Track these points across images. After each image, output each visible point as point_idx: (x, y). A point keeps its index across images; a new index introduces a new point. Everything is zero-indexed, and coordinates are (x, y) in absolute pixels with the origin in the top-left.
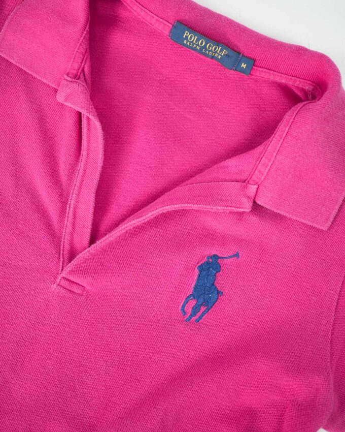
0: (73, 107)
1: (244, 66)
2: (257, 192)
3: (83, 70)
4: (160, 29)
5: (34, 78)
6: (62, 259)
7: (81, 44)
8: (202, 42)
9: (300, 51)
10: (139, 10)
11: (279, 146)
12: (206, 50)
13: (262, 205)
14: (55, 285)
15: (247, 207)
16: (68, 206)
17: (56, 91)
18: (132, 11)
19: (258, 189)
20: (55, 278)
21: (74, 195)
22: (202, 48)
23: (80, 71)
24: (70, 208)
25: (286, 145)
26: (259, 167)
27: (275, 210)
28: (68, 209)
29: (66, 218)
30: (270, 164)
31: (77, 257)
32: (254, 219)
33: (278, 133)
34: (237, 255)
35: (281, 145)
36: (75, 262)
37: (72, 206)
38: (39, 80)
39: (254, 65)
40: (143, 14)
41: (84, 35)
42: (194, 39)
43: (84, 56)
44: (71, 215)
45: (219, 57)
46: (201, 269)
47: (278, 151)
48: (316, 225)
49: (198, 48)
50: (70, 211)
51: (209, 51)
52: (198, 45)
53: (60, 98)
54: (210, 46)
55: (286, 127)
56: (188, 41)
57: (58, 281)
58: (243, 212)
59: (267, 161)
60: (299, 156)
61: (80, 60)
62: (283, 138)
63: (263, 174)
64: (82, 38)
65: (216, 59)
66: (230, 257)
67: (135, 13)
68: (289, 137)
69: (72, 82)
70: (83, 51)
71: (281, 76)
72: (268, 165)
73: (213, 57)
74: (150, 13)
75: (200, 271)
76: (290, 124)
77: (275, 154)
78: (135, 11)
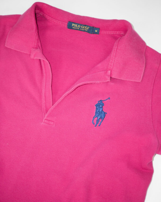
0: (37, 58)
1: (96, 31)
2: (111, 73)
3: (38, 45)
4: (63, 25)
5: (21, 53)
6: (43, 113)
7: (36, 36)
8: (79, 26)
9: (115, 21)
10: (54, 21)
11: (115, 54)
12: (81, 28)
13: (114, 77)
14: (43, 123)
15: (108, 79)
16: (42, 94)
17: (30, 55)
18: (52, 22)
19: (111, 72)
20: (42, 120)
21: (44, 90)
22: (80, 28)
23: (37, 46)
24: (43, 94)
25: (117, 53)
26: (110, 64)
27: (120, 79)
28: (42, 95)
29: (42, 98)
30: (113, 61)
31: (49, 110)
32: (112, 84)
33: (114, 49)
34: (109, 98)
35: (116, 53)
36: (48, 112)
37: (44, 94)
38: (23, 53)
39: (100, 30)
40: (56, 22)
41: (36, 33)
42: (76, 25)
43: (38, 40)
44: (44, 97)
45: (87, 30)
46: (97, 106)
47: (115, 56)
48: (136, 81)
49: (78, 29)
50: (43, 95)
51: (83, 29)
52: (78, 27)
53: (32, 57)
54: (82, 27)
55: (116, 47)
56: (74, 27)
57: (43, 121)
58: (108, 82)
59: (112, 60)
60: (123, 56)
61: (36, 42)
62: (115, 51)
63: (112, 66)
64: (36, 34)
65: (86, 31)
66: (107, 100)
67: (53, 23)
68: (118, 50)
69: (35, 50)
70: (37, 39)
71: (111, 32)
72: (113, 62)
73: (84, 31)
74: (59, 21)
75: (97, 107)
76: (117, 45)
77: (114, 57)
78: (53, 22)
